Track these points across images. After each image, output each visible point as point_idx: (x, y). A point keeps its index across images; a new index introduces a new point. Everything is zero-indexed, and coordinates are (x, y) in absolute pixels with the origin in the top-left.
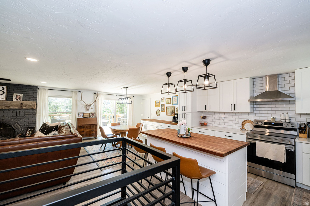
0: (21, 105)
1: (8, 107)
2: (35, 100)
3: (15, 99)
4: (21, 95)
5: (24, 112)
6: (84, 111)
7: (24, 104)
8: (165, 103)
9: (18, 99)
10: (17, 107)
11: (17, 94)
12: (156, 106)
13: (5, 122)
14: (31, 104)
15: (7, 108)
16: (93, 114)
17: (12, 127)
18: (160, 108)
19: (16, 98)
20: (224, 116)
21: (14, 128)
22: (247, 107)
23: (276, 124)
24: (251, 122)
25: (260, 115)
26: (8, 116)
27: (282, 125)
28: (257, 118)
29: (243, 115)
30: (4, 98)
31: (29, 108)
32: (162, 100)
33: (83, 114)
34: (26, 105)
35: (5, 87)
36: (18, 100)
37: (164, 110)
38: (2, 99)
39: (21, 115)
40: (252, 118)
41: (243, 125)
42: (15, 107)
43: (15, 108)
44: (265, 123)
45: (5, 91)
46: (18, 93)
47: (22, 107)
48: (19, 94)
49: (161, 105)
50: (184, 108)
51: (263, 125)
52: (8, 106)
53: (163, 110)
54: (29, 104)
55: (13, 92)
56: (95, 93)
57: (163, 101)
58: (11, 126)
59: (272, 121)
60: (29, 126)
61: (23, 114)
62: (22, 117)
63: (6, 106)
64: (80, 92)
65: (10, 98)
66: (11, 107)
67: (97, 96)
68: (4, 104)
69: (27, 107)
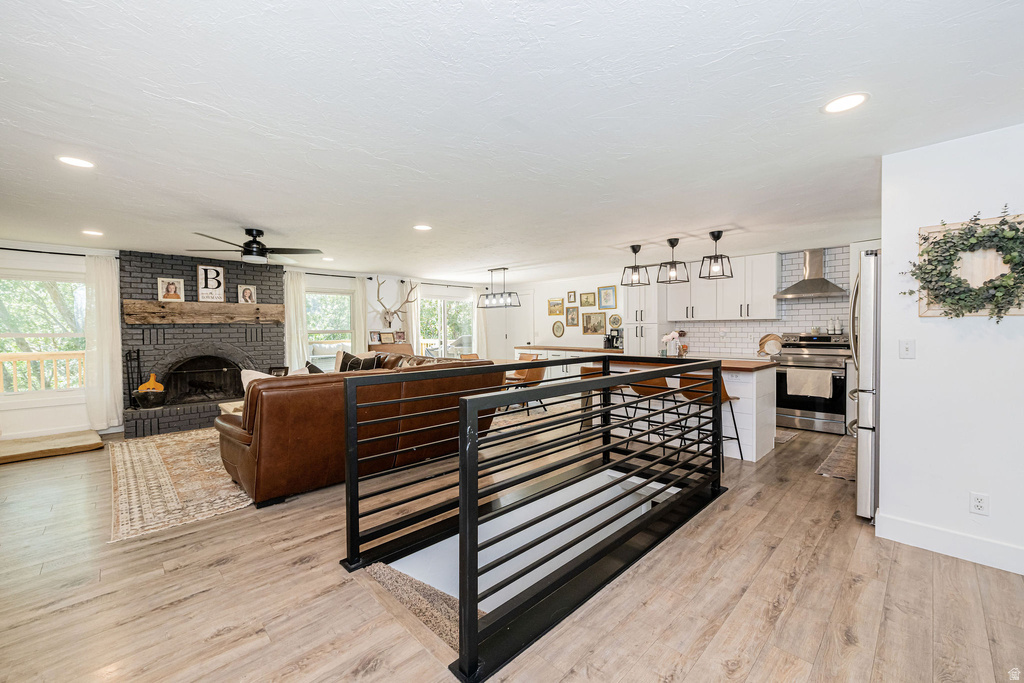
0: (256, 313)
1: (232, 318)
2: (280, 301)
3: (241, 300)
4: (253, 289)
5: (259, 330)
6: (380, 327)
7: (261, 311)
8: (578, 304)
9: (247, 298)
10: (249, 319)
11: (244, 287)
12: (551, 313)
13: (225, 356)
14: (276, 312)
15: (231, 321)
16: (401, 335)
17: (239, 367)
18: (562, 318)
19: (244, 296)
20: (724, 329)
22: (769, 310)
23: (820, 339)
24: (776, 338)
25: (792, 324)
26: (231, 340)
27: (828, 339)
28: (788, 330)
29: (763, 324)
30: (222, 295)
31: (271, 321)
32: (569, 297)
33: (379, 335)
34: (265, 315)
35: (220, 270)
36: (247, 301)
37: (575, 322)
38: (218, 300)
39: (254, 339)
40: (779, 330)
41: (762, 344)
42: (245, 319)
43: (244, 321)
44: (802, 339)
45: (221, 278)
46: (246, 284)
47: (258, 318)
48: (248, 287)
49: (568, 309)
50: (640, 315)
51: (798, 342)
52: (231, 315)
53: (573, 323)
54: (269, 309)
55: (238, 281)
56: (402, 282)
57: (572, 299)
58: (237, 365)
59: (813, 334)
60: (273, 366)
61: (259, 335)
62: (256, 344)
63: (228, 317)
64: (371, 279)
65: (231, 297)
66: (238, 319)
67: (412, 289)
68: (223, 311)
69: (268, 319)
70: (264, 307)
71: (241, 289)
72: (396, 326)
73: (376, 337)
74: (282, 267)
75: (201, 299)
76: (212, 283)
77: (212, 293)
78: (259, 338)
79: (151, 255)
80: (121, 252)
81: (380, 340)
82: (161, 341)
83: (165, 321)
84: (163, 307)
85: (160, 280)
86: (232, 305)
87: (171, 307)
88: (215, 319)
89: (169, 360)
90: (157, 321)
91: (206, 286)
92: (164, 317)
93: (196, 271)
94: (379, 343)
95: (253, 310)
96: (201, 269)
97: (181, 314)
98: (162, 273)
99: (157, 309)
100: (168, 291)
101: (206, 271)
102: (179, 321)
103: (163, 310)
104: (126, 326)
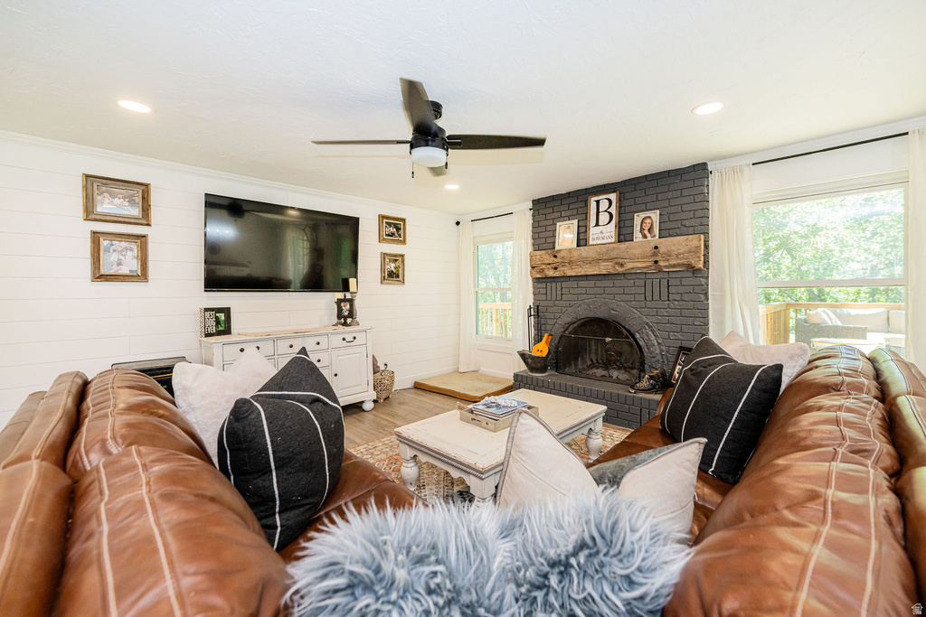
0: (655, 254)
1: (622, 265)
2: (701, 227)
3: (637, 236)
4: (655, 216)
5: (664, 282)
7: (662, 250)
9: (646, 232)
10: (644, 265)
11: (643, 215)
13: (619, 320)
14: (686, 249)
15: (620, 270)
17: (635, 339)
19: (642, 230)
21: (642, 343)
26: (625, 298)
30: (613, 233)
31: (679, 265)
34: (668, 255)
35: (613, 196)
36: (645, 236)
38: (609, 241)
39: (656, 297)
42: (639, 265)
43: (639, 268)
45: (613, 210)
47: (656, 262)
48: (648, 214)
52: (621, 261)
54: (679, 246)
58: (633, 336)
61: (664, 290)
62: (659, 304)
63: (616, 263)
65: (624, 234)
66: (629, 266)
68: (613, 254)
69: (672, 262)
70: (669, 243)
71: (638, 218)
74: (704, 165)
75: (591, 242)
76: (604, 218)
77: (602, 233)
78: (664, 296)
80: (533, 201)
82: (559, 298)
83: (557, 274)
84: (555, 256)
86: (623, 246)
87: (562, 255)
88: (604, 268)
89: (567, 319)
90: (551, 273)
91: (597, 225)
92: (556, 268)
93: (586, 205)
95: (649, 250)
96: (593, 200)
97: (570, 263)
98: (561, 217)
99: (552, 260)
100: (565, 236)
101: (598, 202)
102: (570, 273)
103: (556, 260)
104: (537, 280)
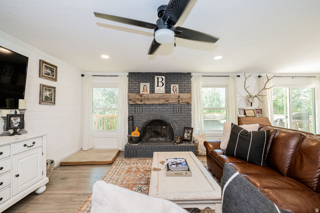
0: (178, 98)
1: (168, 101)
2: (189, 92)
3: (172, 92)
4: (177, 86)
5: (180, 107)
6: (244, 106)
7: (181, 97)
9: (175, 91)
10: (175, 101)
13: (165, 120)
14: (188, 97)
15: (167, 103)
16: (260, 111)
17: (171, 126)
19: (173, 90)
21: (173, 127)
26: (167, 112)
30: (164, 90)
31: (185, 102)
33: (243, 111)
34: (182, 99)
35: (164, 77)
38: (162, 92)
39: (177, 112)
42: (173, 101)
43: (173, 102)
45: (164, 82)
46: (174, 84)
47: (179, 101)
48: (175, 85)
52: (167, 100)
54: (184, 96)
55: (171, 82)
56: (260, 77)
60: (186, 126)
61: (180, 110)
62: (178, 114)
63: (166, 100)
64: (239, 76)
65: (168, 91)
66: (170, 101)
67: (268, 80)
68: (164, 97)
69: (184, 101)
70: (182, 95)
71: (172, 86)
72: (256, 105)
73: (242, 112)
74: (190, 74)
75: (156, 92)
76: (160, 84)
77: (160, 89)
78: (180, 112)
79: (139, 73)
80: (129, 73)
81: (245, 114)
82: (141, 112)
83: (142, 103)
84: (141, 96)
85: (141, 84)
86: (168, 95)
87: (144, 96)
88: (161, 102)
89: (144, 121)
90: (139, 103)
91: (158, 86)
92: (141, 101)
93: (154, 79)
94: (244, 116)
95: (177, 97)
96: (156, 77)
97: (148, 99)
98: (142, 81)
99: (140, 97)
100: (144, 89)
101: (158, 78)
102: (147, 103)
103: (141, 98)
104: (130, 105)
